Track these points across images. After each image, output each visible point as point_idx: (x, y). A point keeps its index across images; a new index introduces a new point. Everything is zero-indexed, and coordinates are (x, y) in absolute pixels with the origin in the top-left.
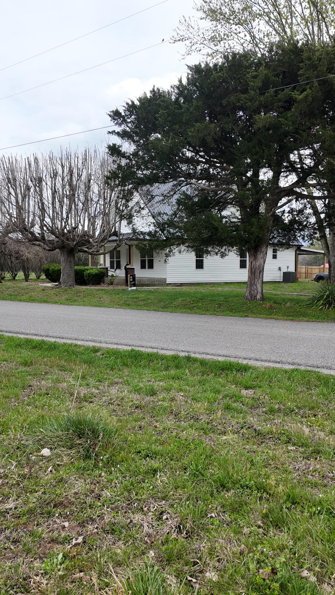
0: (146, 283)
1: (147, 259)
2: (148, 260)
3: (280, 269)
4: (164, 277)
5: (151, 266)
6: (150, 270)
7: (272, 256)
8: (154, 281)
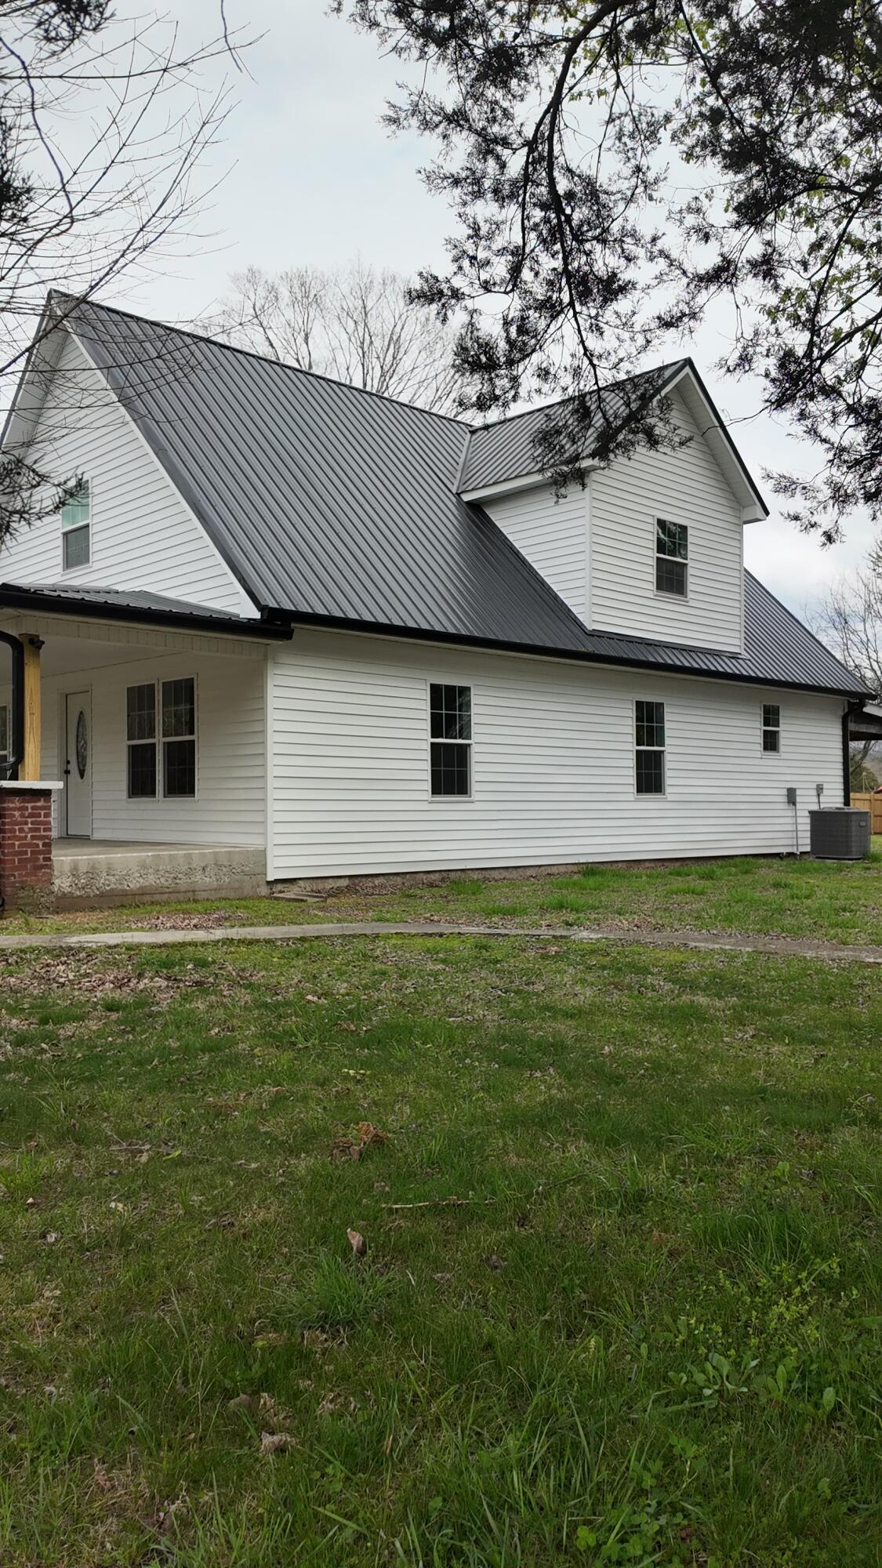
0: (134, 884)
1: (159, 740)
2: (168, 746)
3: (791, 797)
4: (248, 841)
5: (182, 784)
6: (178, 803)
7: (761, 740)
8: (190, 871)
